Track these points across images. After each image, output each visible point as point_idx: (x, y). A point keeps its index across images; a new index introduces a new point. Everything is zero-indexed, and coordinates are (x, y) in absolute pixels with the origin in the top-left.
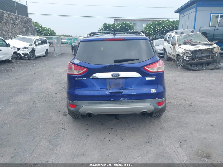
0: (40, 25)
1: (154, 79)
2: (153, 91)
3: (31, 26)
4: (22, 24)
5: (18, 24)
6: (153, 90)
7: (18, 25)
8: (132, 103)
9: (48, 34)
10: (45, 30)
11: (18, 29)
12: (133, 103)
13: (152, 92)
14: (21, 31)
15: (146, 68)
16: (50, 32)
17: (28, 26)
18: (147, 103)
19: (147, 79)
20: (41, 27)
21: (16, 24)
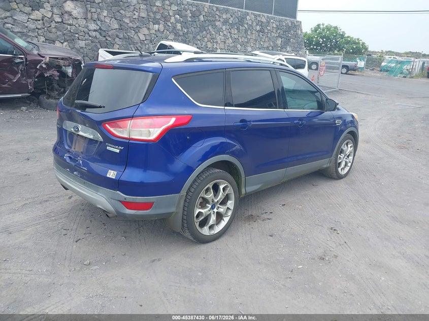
0: (341, 33)
1: (118, 151)
2: (112, 174)
3: (296, 36)
4: (278, 32)
5: (269, 31)
6: (112, 172)
7: (269, 34)
8: (82, 184)
9: (351, 51)
10: (348, 42)
11: (267, 40)
12: (84, 185)
13: (108, 176)
14: (272, 44)
15: (107, 125)
16: (355, 47)
17: (290, 36)
18: (100, 193)
19: (108, 148)
20: (342, 36)
21: (266, 31)
